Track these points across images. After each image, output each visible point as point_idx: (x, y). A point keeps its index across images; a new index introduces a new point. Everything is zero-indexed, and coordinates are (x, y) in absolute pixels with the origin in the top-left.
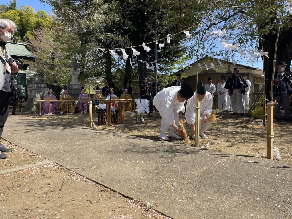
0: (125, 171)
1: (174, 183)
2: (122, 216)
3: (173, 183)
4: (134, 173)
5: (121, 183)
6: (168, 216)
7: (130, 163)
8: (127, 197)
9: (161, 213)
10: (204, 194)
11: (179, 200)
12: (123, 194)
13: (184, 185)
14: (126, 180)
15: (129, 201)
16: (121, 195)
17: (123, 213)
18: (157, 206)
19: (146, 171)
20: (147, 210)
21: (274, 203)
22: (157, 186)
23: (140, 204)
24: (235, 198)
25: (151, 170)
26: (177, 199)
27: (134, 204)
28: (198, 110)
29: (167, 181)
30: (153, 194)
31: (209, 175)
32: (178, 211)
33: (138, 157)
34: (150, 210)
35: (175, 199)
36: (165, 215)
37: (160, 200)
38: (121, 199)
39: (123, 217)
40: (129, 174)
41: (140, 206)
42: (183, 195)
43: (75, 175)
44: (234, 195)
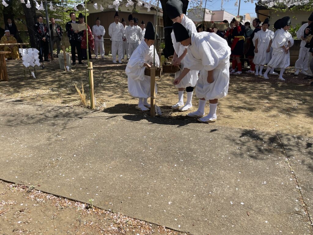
0: (8, 151)
1: (60, 158)
2: (2, 202)
3: (59, 158)
4: (17, 152)
5: (2, 167)
6: (49, 194)
7: (13, 140)
8: (9, 182)
9: (43, 192)
10: (87, 164)
11: (62, 175)
12: (4, 179)
13: (70, 158)
14: (8, 163)
15: (11, 185)
16: (1, 181)
17: (3, 200)
18: (39, 186)
19: (31, 147)
20: (29, 192)
21: (141, 162)
22: (42, 163)
23: (22, 187)
24: (113, 163)
25: (37, 146)
26: (60, 174)
27: (16, 188)
28: (90, 71)
29: (53, 157)
30: (36, 174)
31: (95, 143)
32: (59, 187)
33: (23, 130)
34: (32, 191)
35: (58, 174)
36: (47, 193)
37: (43, 179)
38: (2, 185)
39: (4, 203)
40: (11, 155)
41: (22, 189)
42: (67, 168)
44: (113, 159)
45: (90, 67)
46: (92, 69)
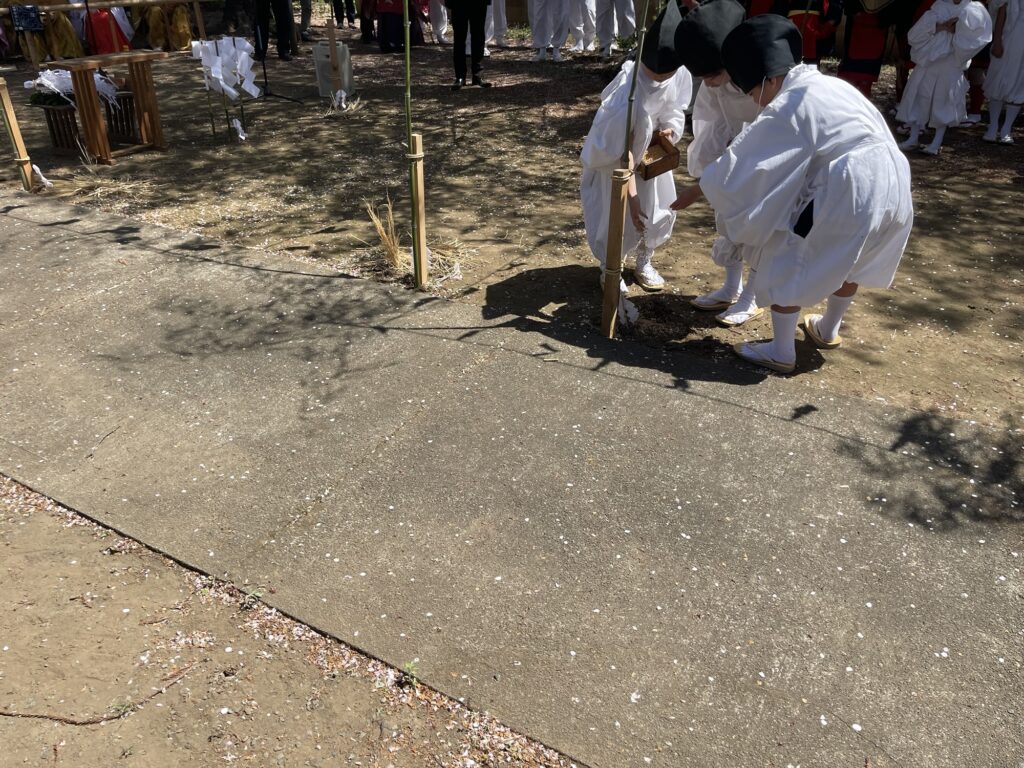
0: (182, 451)
1: (327, 492)
2: (178, 638)
3: (323, 490)
4: (207, 458)
5: (170, 511)
6: (298, 621)
7: (194, 409)
8: (192, 569)
9: (282, 612)
10: (401, 524)
11: (332, 558)
12: (177, 558)
13: (354, 494)
14: (185, 498)
15: (198, 581)
16: (171, 562)
17: (180, 628)
18: (272, 592)
19: (244, 442)
20: (245, 608)
21: (560, 531)
22: (276, 509)
23: (228, 588)
24: (475, 524)
25: (262, 437)
26: (328, 555)
27: (213, 590)
28: (416, 165)
29: (306, 486)
30: (263, 547)
31: (427, 440)
32: (325, 600)
33: (220, 369)
34: (255, 606)
35: (322, 555)
36: (292, 618)
37: (282, 567)
38: (174, 576)
39: (183, 641)
40: (193, 467)
41: (227, 596)
42: (346, 535)
43: (14, 489)
44: (475, 512)
45: (415, 152)
46: (420, 159)
